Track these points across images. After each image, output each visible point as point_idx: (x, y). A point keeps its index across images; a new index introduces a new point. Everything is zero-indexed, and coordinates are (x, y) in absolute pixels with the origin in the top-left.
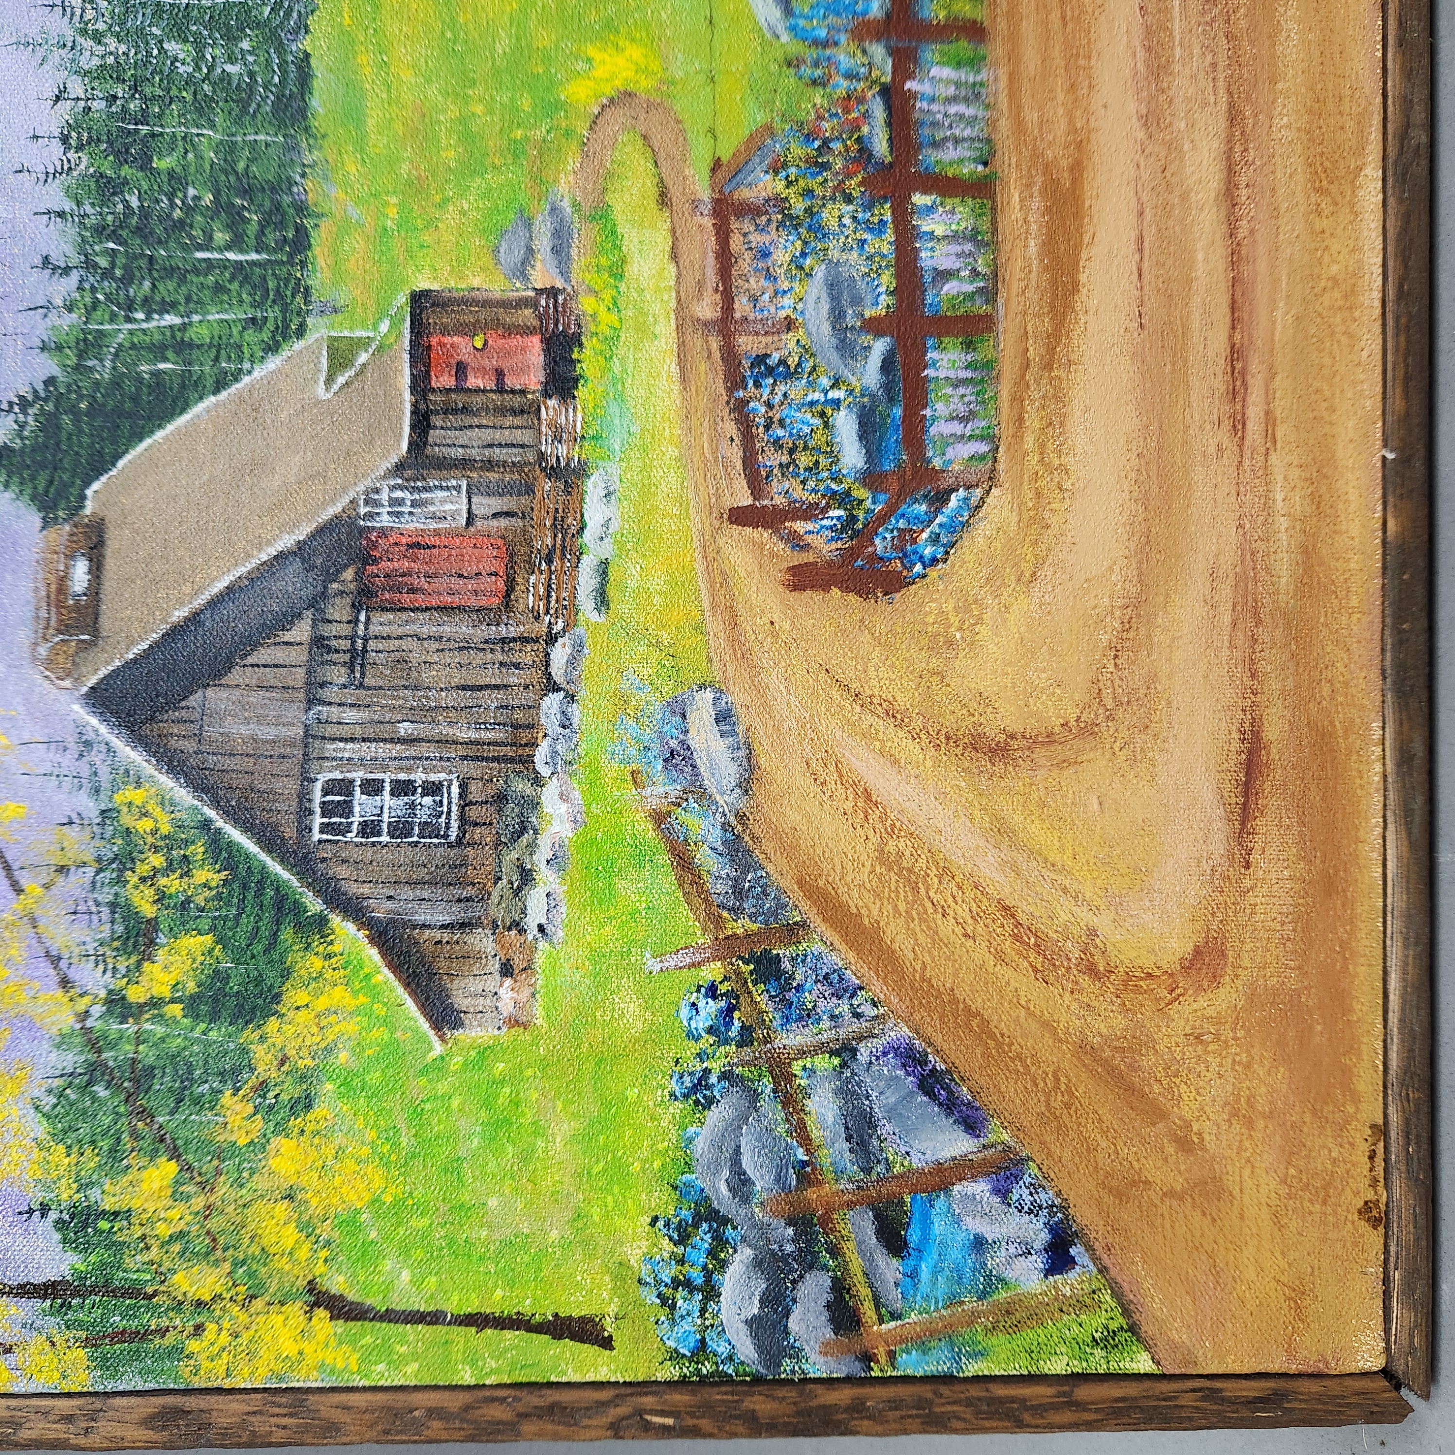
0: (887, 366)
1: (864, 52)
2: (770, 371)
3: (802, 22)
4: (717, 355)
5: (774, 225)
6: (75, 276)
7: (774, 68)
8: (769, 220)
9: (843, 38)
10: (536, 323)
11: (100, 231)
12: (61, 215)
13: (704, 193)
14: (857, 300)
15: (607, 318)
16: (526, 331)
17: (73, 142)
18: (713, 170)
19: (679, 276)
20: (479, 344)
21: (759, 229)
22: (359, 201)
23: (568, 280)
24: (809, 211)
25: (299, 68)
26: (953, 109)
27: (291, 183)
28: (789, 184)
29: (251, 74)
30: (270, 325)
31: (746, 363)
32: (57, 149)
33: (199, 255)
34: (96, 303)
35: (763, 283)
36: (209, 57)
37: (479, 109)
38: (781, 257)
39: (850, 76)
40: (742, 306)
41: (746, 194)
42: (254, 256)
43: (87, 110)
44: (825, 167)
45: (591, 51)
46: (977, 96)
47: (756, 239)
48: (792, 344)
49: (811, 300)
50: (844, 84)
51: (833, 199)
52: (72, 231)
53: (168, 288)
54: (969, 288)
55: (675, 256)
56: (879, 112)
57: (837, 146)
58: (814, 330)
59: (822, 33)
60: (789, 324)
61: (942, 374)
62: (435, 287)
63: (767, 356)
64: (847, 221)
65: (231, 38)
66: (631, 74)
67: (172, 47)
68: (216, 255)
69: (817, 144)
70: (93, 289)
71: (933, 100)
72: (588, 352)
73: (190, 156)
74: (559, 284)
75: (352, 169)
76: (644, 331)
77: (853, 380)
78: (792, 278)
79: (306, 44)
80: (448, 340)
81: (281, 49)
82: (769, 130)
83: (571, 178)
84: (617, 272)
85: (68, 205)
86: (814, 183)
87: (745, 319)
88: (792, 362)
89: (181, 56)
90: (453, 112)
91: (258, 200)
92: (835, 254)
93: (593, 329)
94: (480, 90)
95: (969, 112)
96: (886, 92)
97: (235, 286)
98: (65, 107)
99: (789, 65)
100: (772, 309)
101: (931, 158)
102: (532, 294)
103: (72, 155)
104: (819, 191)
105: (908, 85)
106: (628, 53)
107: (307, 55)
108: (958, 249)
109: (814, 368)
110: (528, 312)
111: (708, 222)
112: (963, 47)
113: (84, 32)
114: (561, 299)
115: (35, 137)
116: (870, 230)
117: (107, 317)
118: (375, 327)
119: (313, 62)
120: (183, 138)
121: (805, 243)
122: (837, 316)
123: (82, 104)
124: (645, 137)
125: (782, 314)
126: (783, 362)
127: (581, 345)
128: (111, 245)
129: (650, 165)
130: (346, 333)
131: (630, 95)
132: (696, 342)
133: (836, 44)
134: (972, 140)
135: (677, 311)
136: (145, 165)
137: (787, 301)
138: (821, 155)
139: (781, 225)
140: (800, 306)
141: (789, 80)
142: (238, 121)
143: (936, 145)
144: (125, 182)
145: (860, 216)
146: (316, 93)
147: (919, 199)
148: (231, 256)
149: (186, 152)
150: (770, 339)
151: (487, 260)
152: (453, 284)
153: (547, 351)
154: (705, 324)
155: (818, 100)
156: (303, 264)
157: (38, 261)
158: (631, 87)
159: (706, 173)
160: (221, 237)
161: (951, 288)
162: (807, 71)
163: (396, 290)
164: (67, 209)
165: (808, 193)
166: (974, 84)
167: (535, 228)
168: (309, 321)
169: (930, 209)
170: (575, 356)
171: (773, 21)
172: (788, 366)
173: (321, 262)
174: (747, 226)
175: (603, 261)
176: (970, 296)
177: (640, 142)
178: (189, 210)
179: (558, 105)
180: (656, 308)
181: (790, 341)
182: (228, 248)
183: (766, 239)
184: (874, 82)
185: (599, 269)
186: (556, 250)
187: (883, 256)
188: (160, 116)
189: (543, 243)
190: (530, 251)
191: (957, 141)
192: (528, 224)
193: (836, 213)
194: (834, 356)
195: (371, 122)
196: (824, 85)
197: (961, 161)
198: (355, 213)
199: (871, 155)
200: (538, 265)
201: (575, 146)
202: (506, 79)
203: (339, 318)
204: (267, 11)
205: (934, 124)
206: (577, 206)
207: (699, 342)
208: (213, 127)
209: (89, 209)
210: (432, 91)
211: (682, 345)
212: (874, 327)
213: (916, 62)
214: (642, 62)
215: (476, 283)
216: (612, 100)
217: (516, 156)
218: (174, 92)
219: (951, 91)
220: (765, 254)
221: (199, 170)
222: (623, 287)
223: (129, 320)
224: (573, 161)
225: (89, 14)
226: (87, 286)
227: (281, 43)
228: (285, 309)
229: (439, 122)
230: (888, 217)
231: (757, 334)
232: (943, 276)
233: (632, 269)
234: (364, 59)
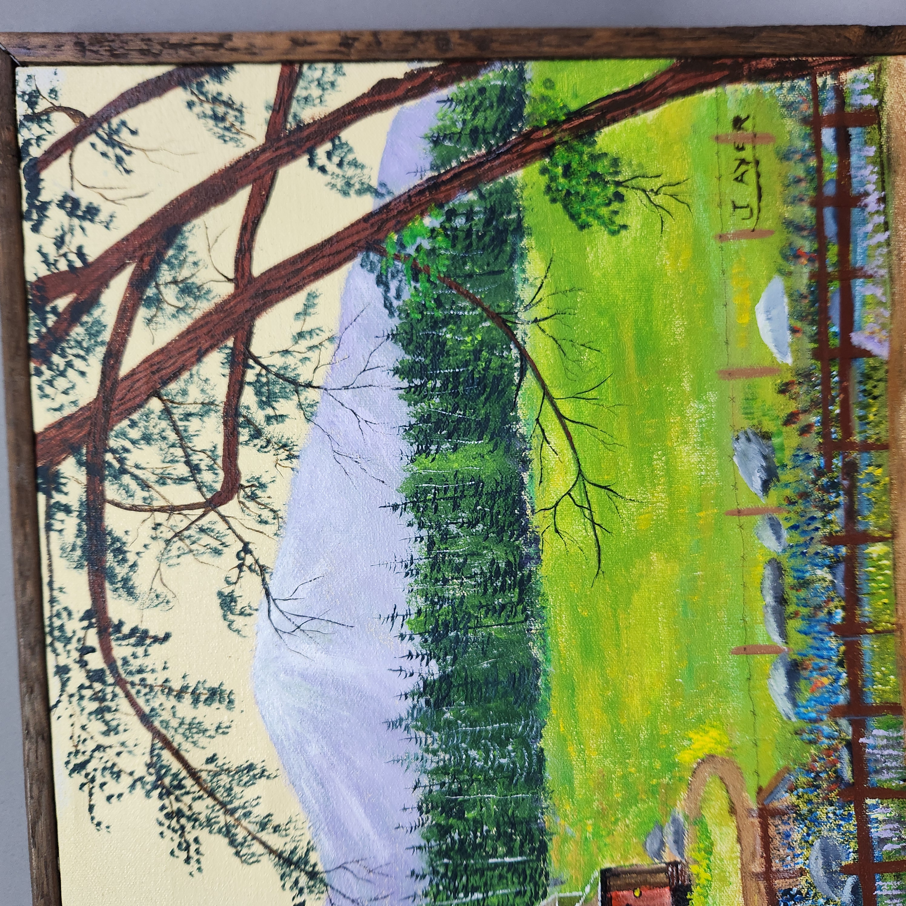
0: (854, 891)
1: (837, 723)
2: (792, 897)
3: (802, 710)
4: (763, 890)
5: (792, 820)
6: (428, 878)
7: (789, 736)
8: (789, 818)
9: (825, 717)
10: (667, 881)
11: (440, 854)
12: (420, 848)
13: (754, 805)
14: (837, 857)
15: (705, 876)
16: (662, 885)
17: (424, 809)
18: (758, 793)
19: (742, 850)
20: (637, 894)
21: (785, 823)
22: (572, 825)
23: (682, 856)
24: (810, 811)
25: (539, 757)
26: (886, 752)
27: (536, 818)
28: (799, 797)
29: (514, 763)
30: (528, 894)
31: (779, 894)
32: (416, 813)
33: (491, 861)
34: (438, 892)
35: (787, 851)
36: (492, 756)
37: (633, 770)
38: (796, 836)
39: (829, 737)
40: (776, 864)
41: (777, 804)
42: (519, 859)
43: (431, 791)
44: (818, 787)
45: (691, 735)
46: (899, 744)
47: (783, 828)
48: (803, 883)
49: (813, 858)
50: (826, 741)
51: (823, 804)
52: (426, 856)
53: (475, 880)
54: (898, 847)
55: (739, 840)
56: (845, 755)
57: (824, 775)
58: (815, 874)
59: (813, 715)
60: (802, 872)
61: (884, 893)
62: (613, 866)
63: (791, 889)
64: (831, 815)
65: (503, 744)
66: (712, 745)
67: (473, 753)
68: (499, 860)
69: (813, 775)
70: (437, 885)
71: (875, 747)
72: (695, 894)
73: (484, 809)
74: (678, 859)
75: (568, 808)
76: (724, 881)
77: (837, 899)
78: (802, 848)
79: (541, 744)
80: (621, 893)
81: (528, 748)
82: (787, 770)
83: (683, 803)
84: (709, 851)
85: (423, 842)
86: (812, 796)
87: (778, 871)
88: (804, 892)
89: (477, 757)
90: (619, 772)
91: (519, 828)
92: (825, 833)
93: (697, 881)
94: (632, 760)
95: (895, 753)
96: (850, 745)
97: (509, 875)
98: (420, 791)
99: (796, 733)
100: (792, 865)
101: (875, 779)
102: (664, 865)
103: (424, 816)
104: (815, 800)
105: (861, 740)
106: (711, 734)
107: (542, 750)
108: (891, 826)
109: (815, 894)
110: (662, 875)
111: (756, 821)
112: (890, 718)
113: (427, 751)
114: (679, 867)
115: (405, 809)
116: (843, 819)
117: (445, 897)
118: (583, 890)
119: (546, 753)
120: (480, 800)
121: (809, 828)
122: (827, 865)
123: (428, 788)
124: (721, 779)
125: (798, 867)
126: (799, 892)
127: (691, 891)
128: (446, 861)
129: (725, 793)
130: (568, 894)
131: (712, 756)
132: (752, 884)
133: (821, 720)
134: (897, 768)
135: (741, 869)
136: (460, 816)
137: (800, 860)
138: (815, 780)
139: (796, 819)
140: (807, 861)
141: (797, 742)
142: (508, 788)
143: (877, 772)
144: (451, 827)
145: (838, 812)
146: (548, 769)
147: (869, 801)
148: (507, 860)
149: (482, 808)
150: (791, 880)
151: (640, 849)
152: (622, 863)
153: (673, 896)
154: (757, 875)
155: (813, 751)
156: (545, 860)
157: (409, 873)
158: (713, 752)
159: (754, 794)
160: (501, 850)
161: (888, 847)
162: (806, 736)
163: (592, 869)
164: (423, 845)
165: (810, 802)
166: (898, 737)
167: (665, 831)
168: (548, 889)
169: (876, 806)
170: (688, 897)
171: (787, 710)
172: (802, 894)
173: (554, 859)
174: (778, 822)
175: (702, 846)
176: (898, 851)
177: (718, 781)
178: (485, 838)
179: (675, 765)
180: (730, 868)
181: (802, 881)
182: (506, 855)
183: (787, 828)
184: (842, 739)
185: (699, 850)
186: (676, 842)
187: (851, 833)
188: (467, 791)
189: (669, 839)
190: (662, 843)
191: (888, 769)
192: (661, 829)
193: (825, 811)
194: (826, 887)
195: (576, 782)
196: (815, 743)
197: (891, 780)
198: (571, 831)
199: (843, 779)
200: (667, 850)
201: (684, 786)
202: (647, 753)
203: (563, 887)
204: (520, 728)
205: (877, 761)
206: (686, 817)
207: (754, 884)
208: (495, 793)
209: (433, 843)
210: (607, 762)
211: (744, 887)
212: (847, 871)
213: (865, 728)
214: (718, 737)
215: (634, 862)
216: (703, 760)
217: (653, 793)
218: (474, 777)
219: (885, 742)
220: (788, 836)
221: (489, 816)
222: (712, 858)
223: (455, 898)
224: (683, 794)
225: (430, 741)
226: (434, 883)
227: (529, 745)
228: (536, 884)
229: (611, 779)
230: (853, 812)
231: (785, 878)
232: (883, 841)
233: (717, 849)
234: (572, 750)
